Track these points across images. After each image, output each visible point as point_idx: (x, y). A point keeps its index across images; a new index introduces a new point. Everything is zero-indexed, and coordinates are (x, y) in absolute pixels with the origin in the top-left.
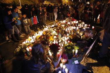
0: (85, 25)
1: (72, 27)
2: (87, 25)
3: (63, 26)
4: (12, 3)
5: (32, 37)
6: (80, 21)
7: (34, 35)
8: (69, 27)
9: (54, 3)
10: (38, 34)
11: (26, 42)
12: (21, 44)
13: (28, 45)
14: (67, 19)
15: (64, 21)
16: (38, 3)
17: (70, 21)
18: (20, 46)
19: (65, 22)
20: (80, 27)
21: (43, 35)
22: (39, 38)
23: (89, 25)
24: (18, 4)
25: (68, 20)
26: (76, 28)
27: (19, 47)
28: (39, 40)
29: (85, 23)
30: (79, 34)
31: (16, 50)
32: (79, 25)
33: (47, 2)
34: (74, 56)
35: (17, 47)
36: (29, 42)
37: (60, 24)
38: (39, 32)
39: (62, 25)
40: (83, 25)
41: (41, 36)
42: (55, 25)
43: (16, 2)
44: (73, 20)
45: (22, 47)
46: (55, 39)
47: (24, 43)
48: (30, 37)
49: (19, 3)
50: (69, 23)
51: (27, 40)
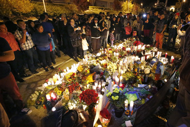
0: (158, 52)
1: (133, 57)
2: (161, 53)
4: (32, 12)
5: (60, 75)
6: (149, 45)
7: (62, 72)
8: (127, 58)
9: (106, 9)
10: (70, 68)
11: (49, 83)
12: (39, 88)
13: (50, 88)
14: (126, 41)
15: (121, 46)
16: (77, 10)
17: (130, 46)
18: (38, 91)
19: (122, 48)
20: (148, 57)
21: (78, 72)
22: (71, 78)
23: (166, 53)
25: (127, 44)
26: (139, 59)
27: (36, 92)
28: (70, 80)
29: (159, 50)
30: (143, 71)
31: (31, 97)
32: (146, 54)
33: (94, 8)
34: (127, 112)
35: (33, 93)
36: (53, 84)
37: (110, 52)
38: (72, 66)
39: (115, 53)
40: (154, 53)
41: (74, 74)
42: (103, 52)
43: (38, 10)
44: (136, 44)
45: (42, 92)
46: (97, 79)
47: (45, 85)
48: (56, 75)
50: (128, 49)
51: (50, 80)
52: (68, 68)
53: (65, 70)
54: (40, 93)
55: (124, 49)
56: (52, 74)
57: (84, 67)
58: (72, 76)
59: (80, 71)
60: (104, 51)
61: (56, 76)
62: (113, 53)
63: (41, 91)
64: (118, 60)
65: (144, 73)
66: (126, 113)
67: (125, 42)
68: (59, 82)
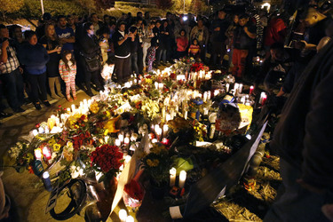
0: (236, 85)
1: (189, 92)
2: (241, 85)
3: (161, 85)
4: (21, 10)
5: (59, 117)
6: (219, 72)
7: (64, 112)
8: (177, 92)
9: (144, 6)
10: (77, 107)
11: (41, 130)
12: (25, 137)
13: (42, 139)
14: (177, 63)
15: (168, 71)
16: (94, 7)
17: (184, 72)
18: (21, 142)
19: (169, 74)
20: (216, 93)
21: (91, 114)
22: (77, 123)
23: (252, 87)
24: (36, 11)
25: (180, 67)
26: (200, 95)
27: (18, 144)
28: (75, 128)
29: (238, 81)
30: (207, 117)
31: (10, 152)
33: (123, 5)
34: (174, 191)
35: (14, 144)
36: (47, 131)
37: (149, 81)
38: (81, 103)
39: (156, 84)
40: (228, 86)
41: (83, 117)
42: (135, 81)
43: (32, 7)
44: (195, 69)
45: (28, 145)
46: (123, 128)
47: (35, 133)
48: (53, 116)
49: (40, 10)
50: (181, 77)
51: (43, 124)
52: (73, 106)
53: (68, 110)
54: (24, 146)
55: (173, 76)
56: (47, 114)
57: (102, 105)
58: (80, 120)
59: (94, 112)
60: (138, 79)
61: (53, 119)
62: (153, 83)
63: (27, 142)
64: (162, 97)
65: (208, 121)
66: (171, 192)
67: (175, 65)
68: (57, 130)
